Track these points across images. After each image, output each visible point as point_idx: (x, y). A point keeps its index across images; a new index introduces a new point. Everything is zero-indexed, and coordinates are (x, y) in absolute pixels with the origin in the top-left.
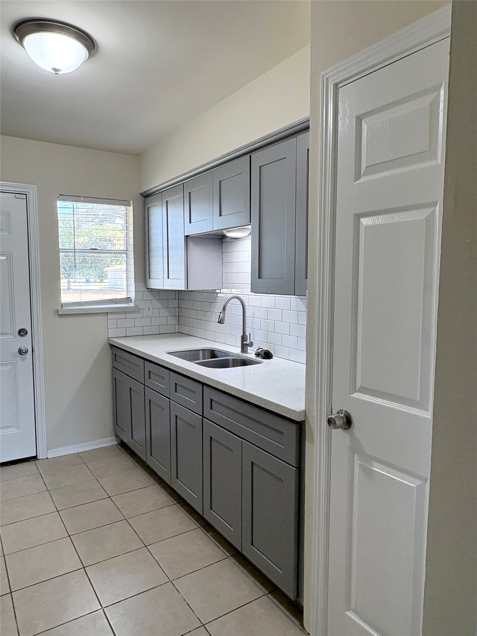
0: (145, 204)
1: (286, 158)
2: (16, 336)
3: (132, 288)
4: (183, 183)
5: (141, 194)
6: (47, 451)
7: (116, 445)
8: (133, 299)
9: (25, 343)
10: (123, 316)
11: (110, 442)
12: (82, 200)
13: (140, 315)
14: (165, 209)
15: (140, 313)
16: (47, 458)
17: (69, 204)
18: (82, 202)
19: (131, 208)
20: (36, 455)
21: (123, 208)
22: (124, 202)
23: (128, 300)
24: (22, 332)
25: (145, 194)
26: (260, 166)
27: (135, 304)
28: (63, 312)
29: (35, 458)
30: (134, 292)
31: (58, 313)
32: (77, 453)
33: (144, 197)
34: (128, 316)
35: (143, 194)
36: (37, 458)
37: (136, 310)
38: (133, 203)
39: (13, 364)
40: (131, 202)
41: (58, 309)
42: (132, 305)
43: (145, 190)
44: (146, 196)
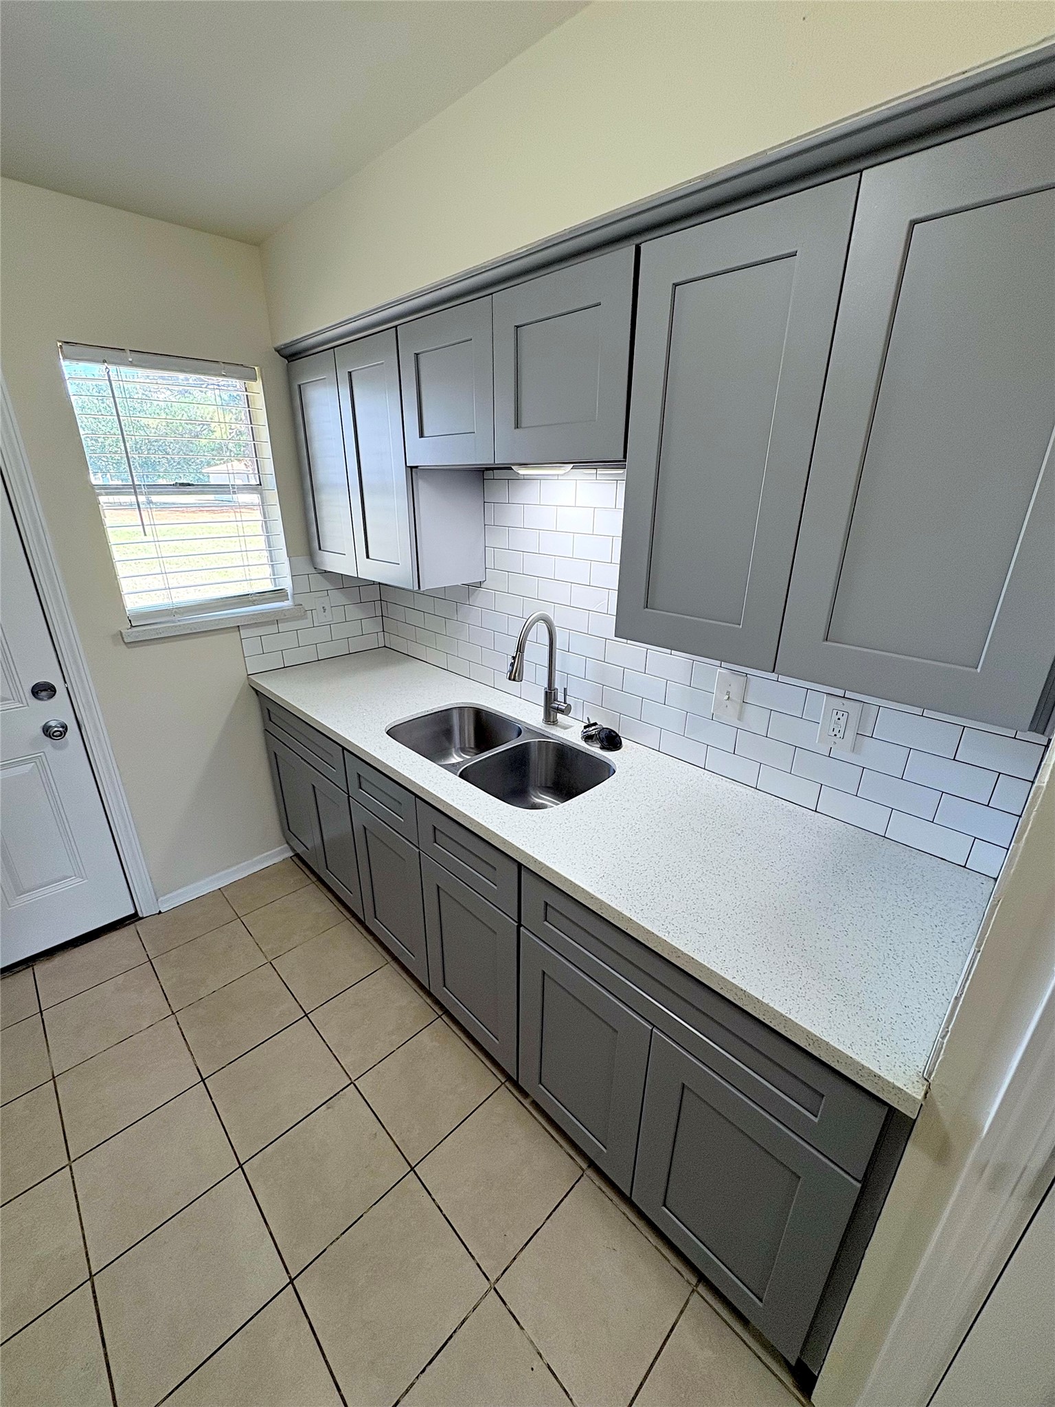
0: (289, 376)
1: (794, 254)
2: (29, 701)
3: (285, 569)
4: (396, 327)
5: (278, 350)
6: (157, 900)
7: (291, 857)
8: (290, 591)
9: (55, 711)
10: (273, 629)
11: (277, 854)
12: (130, 360)
13: (306, 623)
14: (345, 392)
15: (307, 618)
16: (160, 912)
17: (97, 369)
18: (131, 364)
19: (257, 386)
20: (134, 912)
21: (239, 383)
22: (241, 370)
23: (278, 594)
24: (43, 690)
25: (288, 352)
26: (675, 282)
27: (294, 602)
28: (137, 637)
29: (134, 918)
30: (289, 577)
31: (124, 642)
32: (220, 889)
33: (286, 358)
34: (282, 627)
35: (282, 349)
36: (138, 915)
37: (299, 612)
38: (261, 371)
39: (37, 761)
40: (256, 368)
41: (120, 629)
42: (287, 604)
43: (287, 341)
44: (292, 355)
